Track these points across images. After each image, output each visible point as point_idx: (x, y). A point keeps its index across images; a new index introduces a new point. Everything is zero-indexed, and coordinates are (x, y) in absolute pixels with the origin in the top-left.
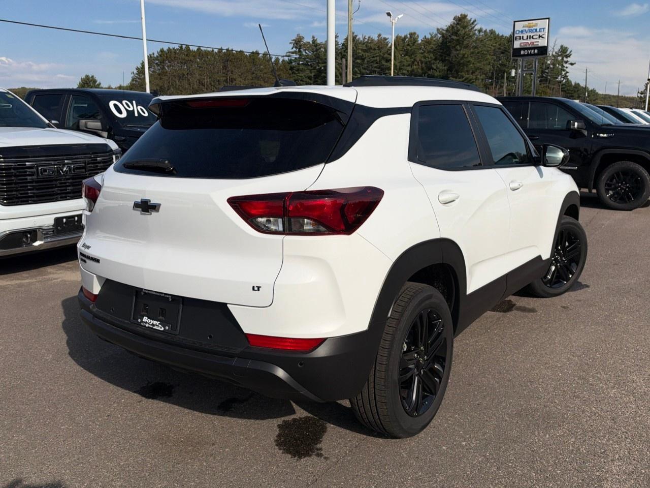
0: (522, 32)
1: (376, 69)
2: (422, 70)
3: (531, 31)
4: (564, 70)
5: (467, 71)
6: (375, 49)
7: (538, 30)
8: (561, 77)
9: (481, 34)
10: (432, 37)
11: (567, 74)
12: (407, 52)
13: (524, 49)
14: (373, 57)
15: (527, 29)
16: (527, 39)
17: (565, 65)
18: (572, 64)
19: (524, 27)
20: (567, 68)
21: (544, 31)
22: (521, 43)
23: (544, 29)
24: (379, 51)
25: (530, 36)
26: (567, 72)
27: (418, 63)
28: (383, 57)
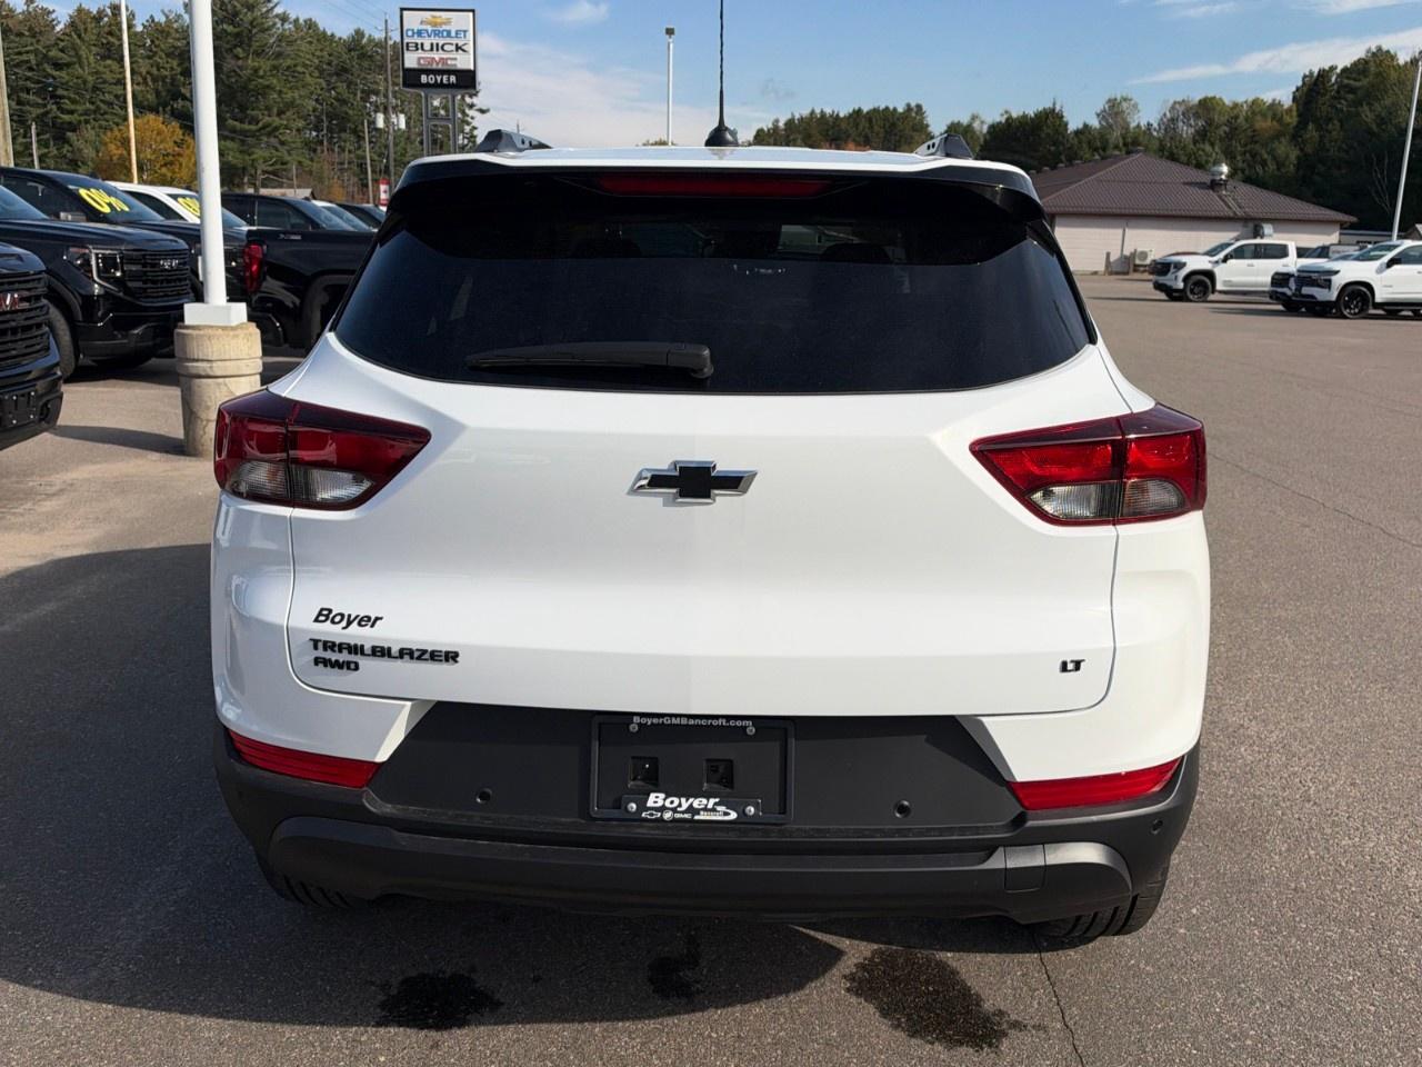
0: (419, 33)
1: (29, 84)
2: (157, 96)
3: (437, 34)
4: (468, 124)
5: (268, 108)
6: (20, 35)
7: (453, 34)
8: (464, 138)
9: (287, 26)
10: (168, 21)
11: (475, 133)
12: (109, 50)
13: (428, 72)
14: (20, 53)
15: (430, 28)
16: (432, 49)
17: (471, 113)
18: (483, 111)
19: (422, 23)
20: (472, 118)
21: (465, 36)
22: (419, 59)
23: (465, 31)
24: (34, 41)
25: (437, 45)
26: (475, 128)
27: (145, 79)
28: (45, 56)
